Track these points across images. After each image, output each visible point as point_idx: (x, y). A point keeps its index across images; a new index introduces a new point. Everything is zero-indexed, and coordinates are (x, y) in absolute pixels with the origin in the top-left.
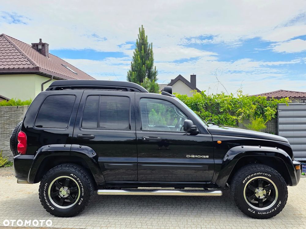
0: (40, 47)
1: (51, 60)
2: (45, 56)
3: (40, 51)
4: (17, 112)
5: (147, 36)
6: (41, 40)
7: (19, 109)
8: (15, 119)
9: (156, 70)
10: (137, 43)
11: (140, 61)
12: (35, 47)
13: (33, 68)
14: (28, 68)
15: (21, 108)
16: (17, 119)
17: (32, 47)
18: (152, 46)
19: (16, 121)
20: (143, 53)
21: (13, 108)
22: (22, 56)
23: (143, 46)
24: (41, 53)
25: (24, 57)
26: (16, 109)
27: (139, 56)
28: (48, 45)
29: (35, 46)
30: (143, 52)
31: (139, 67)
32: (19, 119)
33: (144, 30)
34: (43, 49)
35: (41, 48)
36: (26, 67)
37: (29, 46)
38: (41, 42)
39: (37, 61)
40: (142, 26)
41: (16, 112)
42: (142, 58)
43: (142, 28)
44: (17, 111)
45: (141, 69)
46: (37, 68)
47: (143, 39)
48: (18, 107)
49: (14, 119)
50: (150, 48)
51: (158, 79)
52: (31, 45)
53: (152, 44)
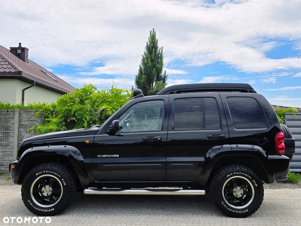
0: (19, 51)
1: (30, 65)
2: (24, 61)
3: (19, 56)
4: (7, 117)
5: (157, 40)
6: (20, 44)
7: (9, 113)
8: (5, 124)
9: (166, 75)
10: (147, 46)
11: (150, 64)
12: (13, 52)
13: (15, 72)
14: (10, 72)
15: (12, 112)
16: (7, 124)
17: (10, 51)
18: (162, 49)
19: (5, 126)
20: (154, 57)
21: (2, 111)
22: (3, 60)
23: (154, 49)
24: (20, 58)
25: (4, 60)
26: (6, 113)
27: (149, 59)
28: (28, 50)
29: (13, 50)
30: (153, 55)
31: (149, 70)
32: (9, 124)
33: (156, 33)
34: (23, 54)
35: (20, 53)
36: (7, 70)
37: (7, 50)
38: (21, 46)
39: (19, 65)
40: (154, 29)
41: (5, 116)
42: (152, 61)
43: (153, 31)
44: (7, 115)
45: (151, 72)
46: (20, 72)
47: (153, 43)
48: (9, 111)
49: (3, 124)
50: (161, 52)
51: (167, 84)
52: (10, 49)
53: (162, 48)
